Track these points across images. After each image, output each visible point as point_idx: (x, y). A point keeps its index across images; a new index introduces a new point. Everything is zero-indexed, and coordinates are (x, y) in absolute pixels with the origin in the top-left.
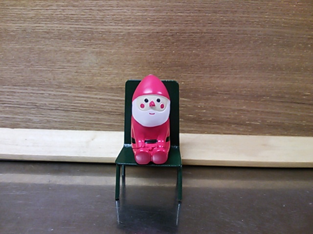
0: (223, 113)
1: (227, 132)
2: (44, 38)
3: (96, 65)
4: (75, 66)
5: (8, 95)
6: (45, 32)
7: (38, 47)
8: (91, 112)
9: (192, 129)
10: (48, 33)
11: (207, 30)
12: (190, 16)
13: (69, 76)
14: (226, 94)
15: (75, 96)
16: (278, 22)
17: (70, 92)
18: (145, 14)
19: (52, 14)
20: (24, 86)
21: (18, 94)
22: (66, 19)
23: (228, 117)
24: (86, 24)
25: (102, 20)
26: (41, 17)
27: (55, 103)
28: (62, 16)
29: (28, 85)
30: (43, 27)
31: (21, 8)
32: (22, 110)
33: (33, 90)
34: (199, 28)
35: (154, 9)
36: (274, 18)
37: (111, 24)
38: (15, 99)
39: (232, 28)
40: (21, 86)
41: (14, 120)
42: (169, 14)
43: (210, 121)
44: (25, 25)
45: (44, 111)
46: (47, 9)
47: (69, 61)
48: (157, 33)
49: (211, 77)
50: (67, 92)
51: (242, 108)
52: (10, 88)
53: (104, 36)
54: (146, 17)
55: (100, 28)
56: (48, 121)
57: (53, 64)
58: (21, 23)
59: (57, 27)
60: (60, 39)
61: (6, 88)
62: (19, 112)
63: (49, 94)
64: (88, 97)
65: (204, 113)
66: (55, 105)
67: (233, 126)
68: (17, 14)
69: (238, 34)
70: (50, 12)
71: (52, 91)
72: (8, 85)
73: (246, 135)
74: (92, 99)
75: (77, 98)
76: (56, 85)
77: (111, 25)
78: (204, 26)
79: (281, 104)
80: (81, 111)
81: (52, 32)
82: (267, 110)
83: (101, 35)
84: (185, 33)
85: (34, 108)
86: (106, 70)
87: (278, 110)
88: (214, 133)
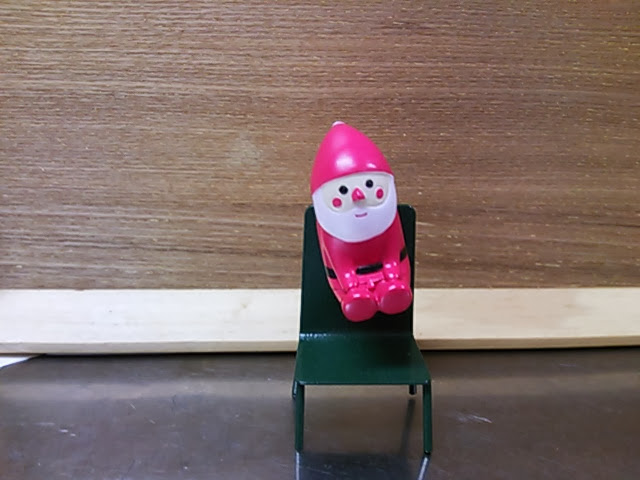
0: (494, 248)
1: (499, 283)
2: (151, 109)
3: (254, 162)
4: (213, 165)
5: (73, 224)
6: (156, 98)
7: (138, 127)
8: (241, 253)
9: (436, 280)
10: (160, 101)
11: (468, 94)
12: (437, 68)
13: (202, 185)
14: (501, 212)
15: (212, 223)
16: (596, 79)
17: (202, 216)
18: (354, 63)
19: (171, 64)
20: (109, 205)
21: (95, 221)
22: (199, 72)
23: (503, 254)
24: (236, 83)
25: (270, 76)
26: (148, 69)
27: (170, 237)
28: (191, 67)
29: (117, 203)
30: (150, 88)
31: (107, 50)
32: (103, 253)
33: (126, 212)
34: (453, 90)
35: (370, 54)
36: (589, 72)
37: (288, 83)
38: (87, 230)
39: (513, 91)
40: (101, 204)
41: (84, 272)
42: (397, 64)
43: (469, 264)
44: (112, 83)
45: (149, 253)
46: (159, 54)
47: (201, 156)
48: (376, 99)
49: (474, 181)
50: (196, 215)
51: (528, 238)
52: (77, 210)
53: (272, 106)
54: (354, 70)
55: (265, 90)
56: (155, 274)
57: (171, 162)
58: (106, 80)
59: (179, 89)
60: (186, 112)
61: (69, 210)
62: (95, 256)
63: (160, 220)
64: (235, 225)
65: (458, 248)
66: (171, 240)
67: (511, 272)
68: (97, 62)
69: (525, 101)
70: (164, 59)
71: (166, 214)
72: (74, 204)
73: (536, 287)
74: (243, 228)
75: (215, 227)
76: (175, 202)
77: (287, 86)
78: (463, 86)
79: (599, 229)
80: (222, 251)
81: (170, 100)
82: (573, 241)
83: (266, 104)
84: (428, 99)
85: (127, 248)
86: (273, 172)
87: (592, 240)
88: (475, 287)
